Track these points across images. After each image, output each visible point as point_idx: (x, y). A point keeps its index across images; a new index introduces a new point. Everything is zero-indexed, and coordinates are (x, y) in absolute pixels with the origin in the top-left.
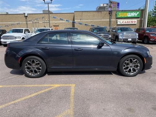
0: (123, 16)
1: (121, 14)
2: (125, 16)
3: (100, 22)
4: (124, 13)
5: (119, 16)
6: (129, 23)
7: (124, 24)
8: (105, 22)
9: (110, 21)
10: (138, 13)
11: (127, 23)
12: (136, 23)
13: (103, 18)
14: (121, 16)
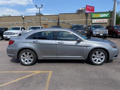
0: (96, 17)
1: (95, 15)
2: (98, 17)
3: (79, 21)
4: (97, 15)
5: (93, 17)
6: (101, 22)
7: (97, 22)
8: (83, 21)
9: (86, 21)
10: (108, 14)
11: (100, 22)
12: (107, 22)
13: (81, 18)
14: (95, 17)
